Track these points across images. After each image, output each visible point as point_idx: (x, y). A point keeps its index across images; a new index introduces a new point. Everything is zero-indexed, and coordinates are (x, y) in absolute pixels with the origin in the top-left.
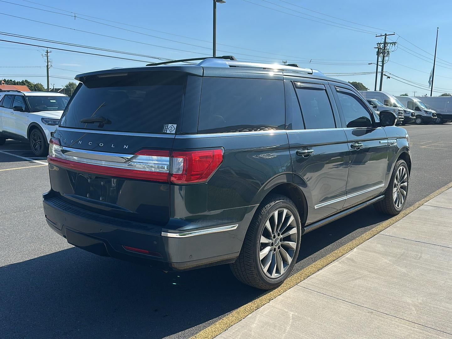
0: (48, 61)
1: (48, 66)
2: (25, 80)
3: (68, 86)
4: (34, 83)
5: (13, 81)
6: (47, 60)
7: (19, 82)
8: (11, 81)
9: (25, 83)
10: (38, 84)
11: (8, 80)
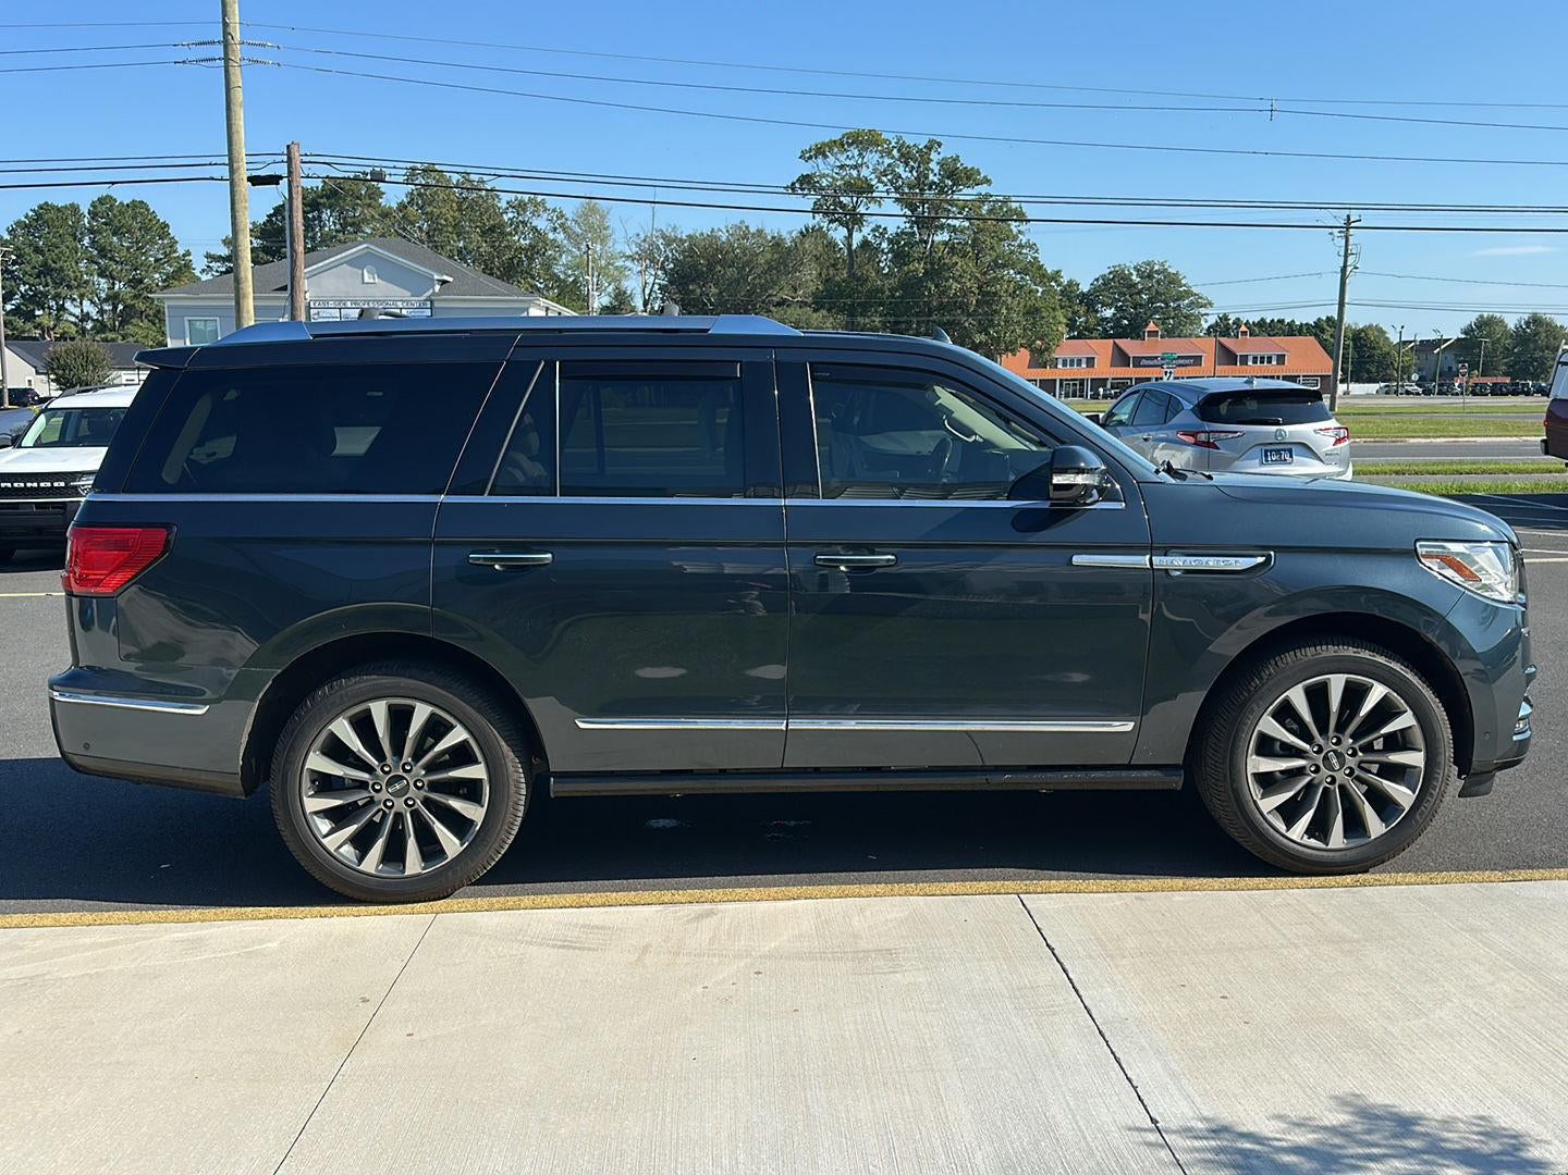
0: (1346, 250)
1: (1345, 267)
2: (1328, 318)
3: (1472, 330)
4: (1356, 324)
5: (1287, 321)
6: (1343, 249)
7: (1307, 324)
8: (1281, 321)
9: (1325, 326)
10: (1370, 326)
11: (1273, 321)
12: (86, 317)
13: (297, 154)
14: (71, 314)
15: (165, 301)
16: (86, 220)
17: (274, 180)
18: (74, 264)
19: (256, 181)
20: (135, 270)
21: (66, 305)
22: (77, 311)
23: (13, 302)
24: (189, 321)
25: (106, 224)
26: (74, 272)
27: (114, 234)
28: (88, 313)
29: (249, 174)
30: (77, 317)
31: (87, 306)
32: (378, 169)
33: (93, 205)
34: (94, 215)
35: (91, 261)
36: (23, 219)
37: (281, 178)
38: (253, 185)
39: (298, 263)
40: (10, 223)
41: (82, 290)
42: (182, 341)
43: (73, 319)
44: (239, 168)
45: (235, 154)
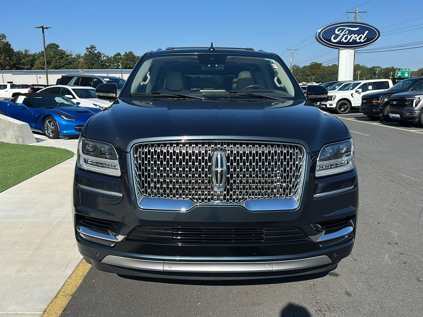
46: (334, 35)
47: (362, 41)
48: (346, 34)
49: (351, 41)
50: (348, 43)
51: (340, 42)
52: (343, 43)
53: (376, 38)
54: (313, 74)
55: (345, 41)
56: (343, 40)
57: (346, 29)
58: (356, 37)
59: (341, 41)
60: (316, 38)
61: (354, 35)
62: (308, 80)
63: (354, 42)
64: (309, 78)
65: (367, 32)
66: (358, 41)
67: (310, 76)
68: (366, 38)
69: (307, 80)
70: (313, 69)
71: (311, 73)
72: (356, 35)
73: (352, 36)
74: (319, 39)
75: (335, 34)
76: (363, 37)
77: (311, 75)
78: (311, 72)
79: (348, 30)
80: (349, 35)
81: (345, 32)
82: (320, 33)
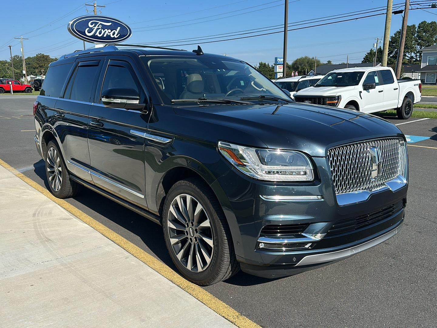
12: (412, 57)
13: (408, 2)
14: (408, 57)
15: (423, 52)
16: (417, 29)
17: (401, 12)
18: (410, 42)
19: (395, 13)
20: (428, 43)
21: (407, 54)
22: (409, 56)
23: (393, 54)
24: (429, 57)
25: (422, 29)
26: (410, 44)
27: (424, 32)
28: (413, 56)
29: (393, 11)
30: (409, 58)
31: (413, 54)
32: (434, 4)
33: (420, 24)
34: (419, 27)
35: (416, 41)
36: (399, 30)
37: (403, 11)
38: (395, 14)
39: (403, 37)
40: (395, 32)
41: (412, 50)
42: (426, 64)
43: (408, 58)
44: (389, 9)
45: (389, 5)
46: (88, 29)
47: (116, 37)
48: (99, 28)
49: (105, 36)
50: (102, 38)
51: (94, 36)
52: (97, 37)
53: (128, 34)
54: (41, 66)
55: (99, 36)
56: (97, 34)
57: (99, 23)
58: (110, 32)
59: (96, 35)
60: (69, 30)
61: (108, 30)
62: (36, 73)
63: (108, 37)
64: (37, 71)
65: (119, 28)
66: (112, 36)
67: (37, 68)
68: (119, 34)
69: (34, 73)
70: (40, 61)
71: (38, 66)
72: (110, 31)
73: (106, 31)
74: (71, 31)
75: (89, 27)
76: (116, 33)
77: (39, 67)
78: (38, 64)
79: (101, 24)
80: (102, 30)
81: (98, 26)
82: (72, 25)
